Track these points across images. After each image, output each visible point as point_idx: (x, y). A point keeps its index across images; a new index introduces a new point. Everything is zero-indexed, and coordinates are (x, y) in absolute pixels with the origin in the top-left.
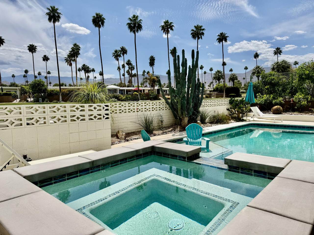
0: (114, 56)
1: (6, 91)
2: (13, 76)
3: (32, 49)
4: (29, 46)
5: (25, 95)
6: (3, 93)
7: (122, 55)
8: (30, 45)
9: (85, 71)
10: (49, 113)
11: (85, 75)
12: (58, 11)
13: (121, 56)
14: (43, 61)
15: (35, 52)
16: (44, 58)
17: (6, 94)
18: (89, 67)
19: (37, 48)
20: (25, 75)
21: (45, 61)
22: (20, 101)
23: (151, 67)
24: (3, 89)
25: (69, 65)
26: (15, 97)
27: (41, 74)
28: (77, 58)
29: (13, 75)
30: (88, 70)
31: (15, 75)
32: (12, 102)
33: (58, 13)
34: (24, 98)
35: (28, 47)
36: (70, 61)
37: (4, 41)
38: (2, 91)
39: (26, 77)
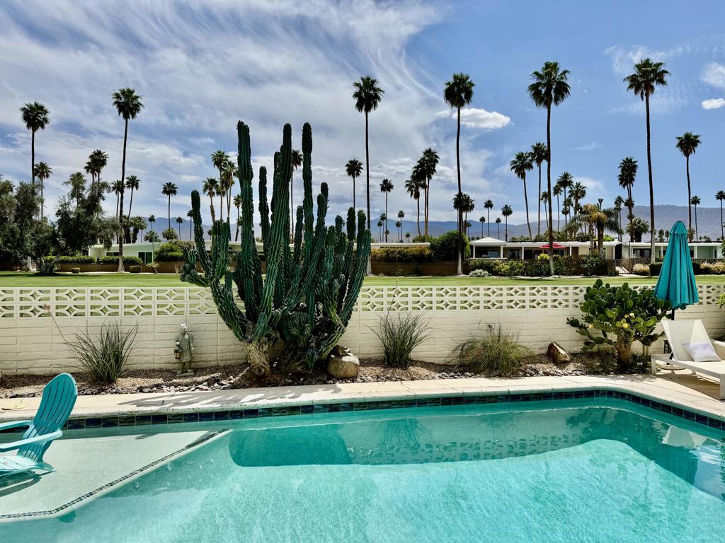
0: (515, 169)
3: (354, 169)
4: (349, 163)
12: (377, 86)
13: (532, 167)
14: (381, 191)
15: (358, 174)
16: (382, 185)
21: (384, 190)
23: (624, 186)
25: (413, 196)
28: (430, 182)
30: (467, 206)
33: (375, 90)
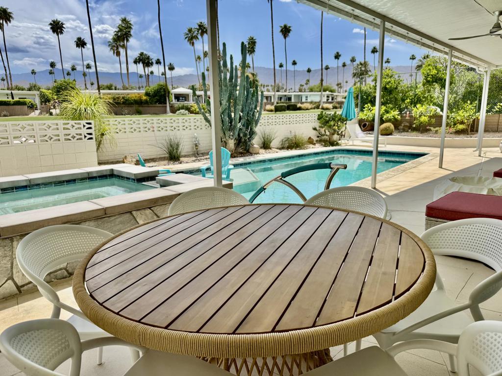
0: (187, 39)
1: (19, 98)
2: (33, 72)
3: (57, 27)
4: (52, 22)
5: (47, 103)
6: (13, 100)
7: (199, 37)
8: (54, 21)
9: (143, 63)
10: (12, 132)
11: (144, 70)
13: (198, 39)
14: (77, 47)
15: (62, 33)
16: (77, 42)
17: (18, 103)
18: (149, 57)
19: (64, 26)
20: (51, 70)
21: (79, 47)
22: (41, 113)
24: (15, 94)
25: (115, 54)
26: (32, 107)
27: (75, 69)
28: (128, 43)
29: (33, 70)
30: (148, 62)
31: (36, 70)
32: (28, 115)
34: (45, 109)
35: (51, 24)
36: (117, 48)
37: (12, 15)
38: (13, 98)
39: (54, 73)
